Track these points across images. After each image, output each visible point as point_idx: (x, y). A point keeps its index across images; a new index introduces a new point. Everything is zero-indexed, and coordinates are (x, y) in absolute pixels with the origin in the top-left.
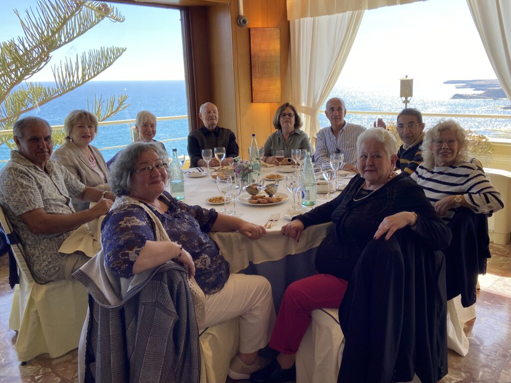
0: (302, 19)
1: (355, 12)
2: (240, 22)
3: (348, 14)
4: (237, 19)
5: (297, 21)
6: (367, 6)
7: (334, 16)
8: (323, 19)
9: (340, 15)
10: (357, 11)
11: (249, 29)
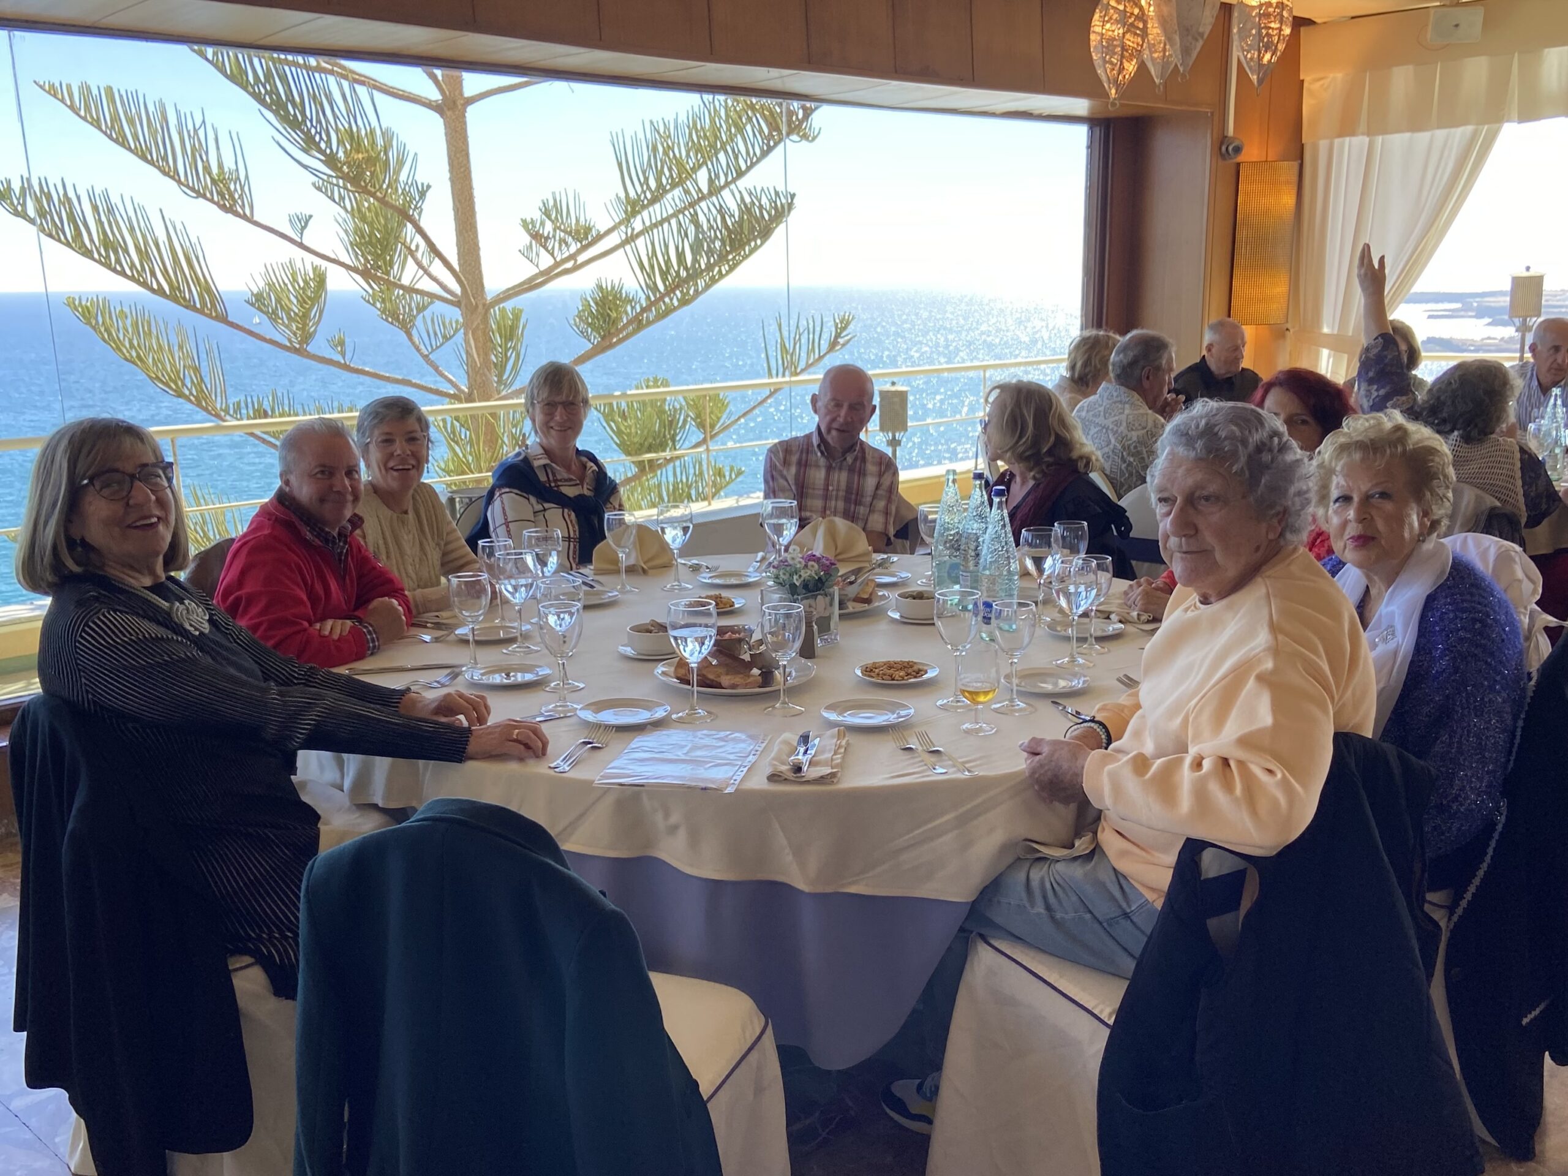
0: (1337, 141)
1: (1481, 127)
2: (1227, 149)
3: (1461, 133)
4: (1222, 144)
5: (1323, 144)
6: (1515, 115)
7: (1423, 137)
8: (1398, 140)
9: (1441, 134)
10: (1486, 127)
11: (1238, 165)
